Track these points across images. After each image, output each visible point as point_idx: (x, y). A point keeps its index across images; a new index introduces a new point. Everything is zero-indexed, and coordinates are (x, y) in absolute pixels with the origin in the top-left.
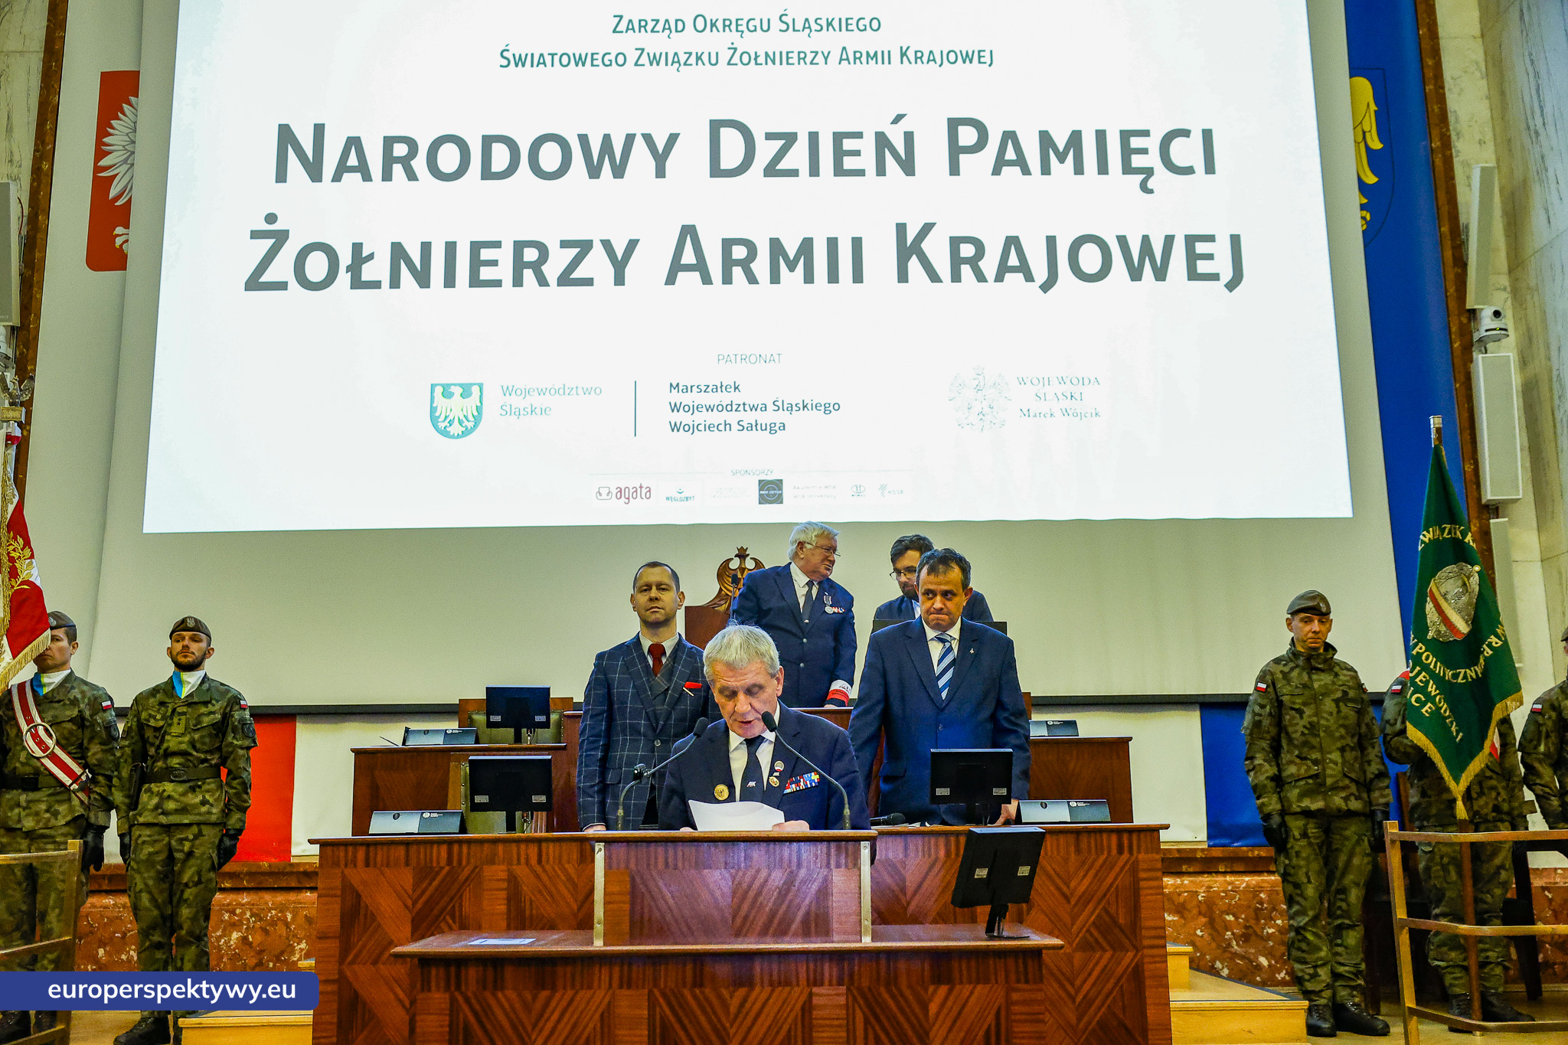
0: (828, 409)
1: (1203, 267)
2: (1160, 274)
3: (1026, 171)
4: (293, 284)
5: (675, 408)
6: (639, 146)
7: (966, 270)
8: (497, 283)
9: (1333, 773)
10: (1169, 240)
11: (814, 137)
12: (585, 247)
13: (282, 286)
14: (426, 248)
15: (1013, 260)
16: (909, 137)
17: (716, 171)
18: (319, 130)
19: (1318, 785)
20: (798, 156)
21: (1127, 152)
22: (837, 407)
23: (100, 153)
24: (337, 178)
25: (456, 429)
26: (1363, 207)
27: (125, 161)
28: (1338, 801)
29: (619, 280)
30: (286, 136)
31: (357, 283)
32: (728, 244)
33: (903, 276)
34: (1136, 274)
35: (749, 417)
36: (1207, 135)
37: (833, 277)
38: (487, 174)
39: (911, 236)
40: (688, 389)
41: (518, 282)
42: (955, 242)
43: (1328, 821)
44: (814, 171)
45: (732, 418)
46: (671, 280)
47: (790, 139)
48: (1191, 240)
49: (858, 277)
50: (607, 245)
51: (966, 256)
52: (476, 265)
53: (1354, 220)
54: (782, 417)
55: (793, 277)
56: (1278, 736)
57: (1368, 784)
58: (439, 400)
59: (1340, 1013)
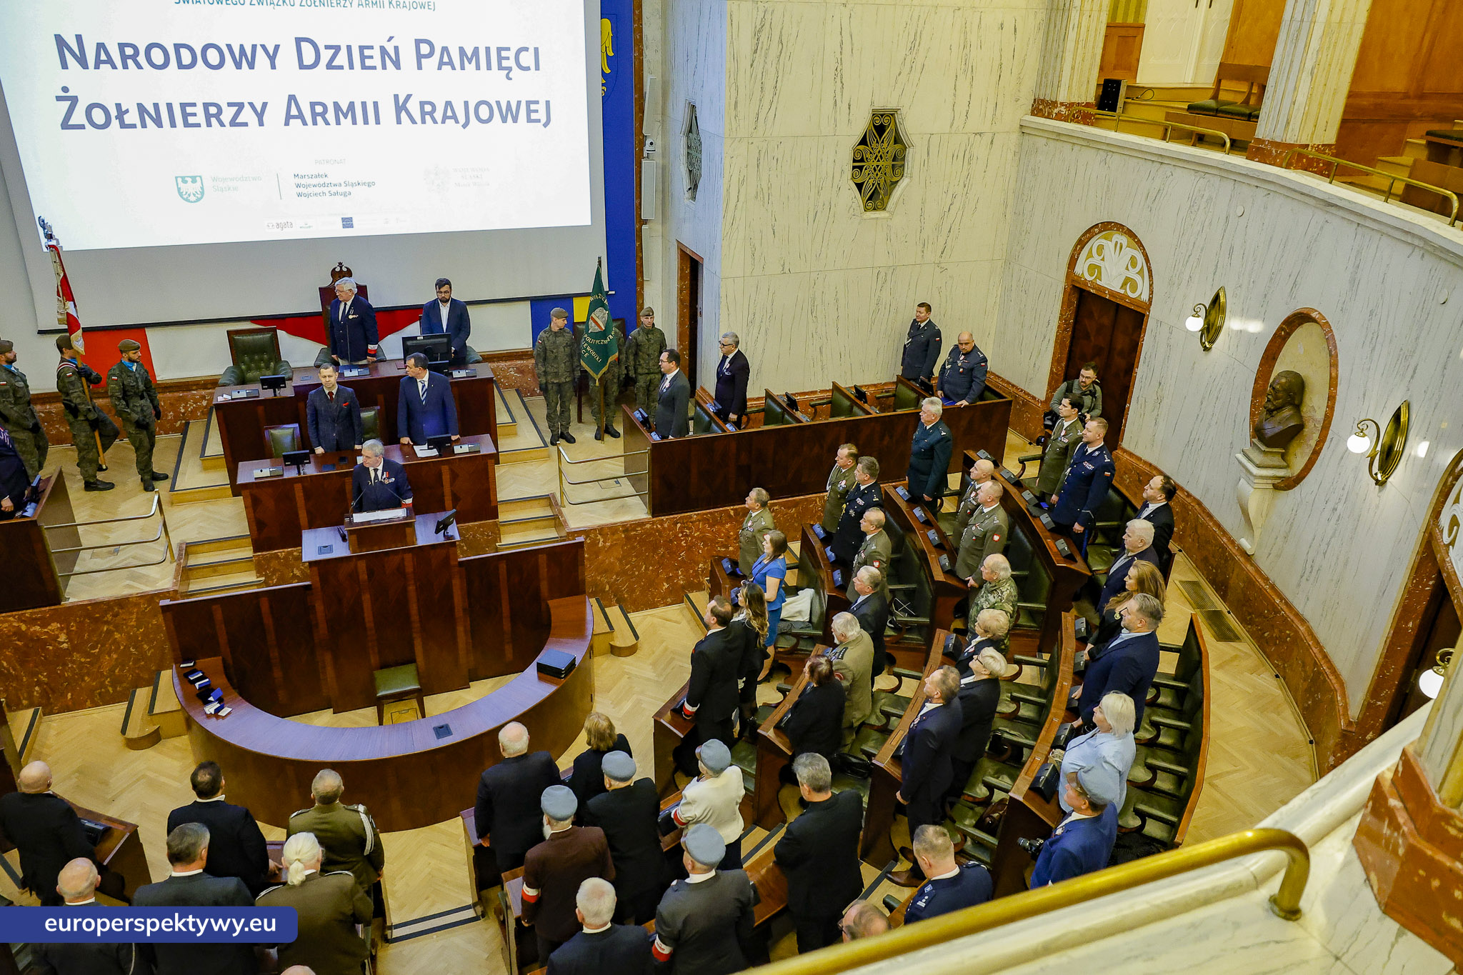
0: (370, 185)
1: (534, 116)
2: (515, 120)
3: (453, 68)
4: (88, 126)
5: (298, 186)
6: (260, 51)
7: (428, 118)
8: (198, 125)
9: (561, 371)
10: (519, 103)
11: (349, 48)
12: (240, 106)
13: (82, 127)
14: (156, 106)
15: (449, 113)
16: (397, 49)
17: (302, 66)
18: (79, 39)
19: (556, 375)
20: (342, 59)
21: (500, 59)
22: (374, 184)
24: (97, 67)
25: (192, 198)
26: (603, 85)
28: (563, 380)
29: (261, 124)
30: (60, 41)
31: (123, 126)
32: (313, 105)
33: (399, 122)
34: (504, 120)
35: (334, 189)
36: (536, 51)
37: (366, 122)
38: (181, 66)
39: (401, 101)
40: (303, 177)
41: (209, 124)
42: (422, 104)
43: (559, 385)
44: (351, 67)
45: (326, 190)
46: (287, 124)
47: (337, 48)
48: (528, 103)
49: (378, 122)
50: (251, 105)
51: (428, 109)
52: (185, 115)
53: (599, 92)
54: (348, 189)
55: (347, 122)
56: (545, 359)
57: (573, 371)
58: (181, 185)
59: (562, 435)
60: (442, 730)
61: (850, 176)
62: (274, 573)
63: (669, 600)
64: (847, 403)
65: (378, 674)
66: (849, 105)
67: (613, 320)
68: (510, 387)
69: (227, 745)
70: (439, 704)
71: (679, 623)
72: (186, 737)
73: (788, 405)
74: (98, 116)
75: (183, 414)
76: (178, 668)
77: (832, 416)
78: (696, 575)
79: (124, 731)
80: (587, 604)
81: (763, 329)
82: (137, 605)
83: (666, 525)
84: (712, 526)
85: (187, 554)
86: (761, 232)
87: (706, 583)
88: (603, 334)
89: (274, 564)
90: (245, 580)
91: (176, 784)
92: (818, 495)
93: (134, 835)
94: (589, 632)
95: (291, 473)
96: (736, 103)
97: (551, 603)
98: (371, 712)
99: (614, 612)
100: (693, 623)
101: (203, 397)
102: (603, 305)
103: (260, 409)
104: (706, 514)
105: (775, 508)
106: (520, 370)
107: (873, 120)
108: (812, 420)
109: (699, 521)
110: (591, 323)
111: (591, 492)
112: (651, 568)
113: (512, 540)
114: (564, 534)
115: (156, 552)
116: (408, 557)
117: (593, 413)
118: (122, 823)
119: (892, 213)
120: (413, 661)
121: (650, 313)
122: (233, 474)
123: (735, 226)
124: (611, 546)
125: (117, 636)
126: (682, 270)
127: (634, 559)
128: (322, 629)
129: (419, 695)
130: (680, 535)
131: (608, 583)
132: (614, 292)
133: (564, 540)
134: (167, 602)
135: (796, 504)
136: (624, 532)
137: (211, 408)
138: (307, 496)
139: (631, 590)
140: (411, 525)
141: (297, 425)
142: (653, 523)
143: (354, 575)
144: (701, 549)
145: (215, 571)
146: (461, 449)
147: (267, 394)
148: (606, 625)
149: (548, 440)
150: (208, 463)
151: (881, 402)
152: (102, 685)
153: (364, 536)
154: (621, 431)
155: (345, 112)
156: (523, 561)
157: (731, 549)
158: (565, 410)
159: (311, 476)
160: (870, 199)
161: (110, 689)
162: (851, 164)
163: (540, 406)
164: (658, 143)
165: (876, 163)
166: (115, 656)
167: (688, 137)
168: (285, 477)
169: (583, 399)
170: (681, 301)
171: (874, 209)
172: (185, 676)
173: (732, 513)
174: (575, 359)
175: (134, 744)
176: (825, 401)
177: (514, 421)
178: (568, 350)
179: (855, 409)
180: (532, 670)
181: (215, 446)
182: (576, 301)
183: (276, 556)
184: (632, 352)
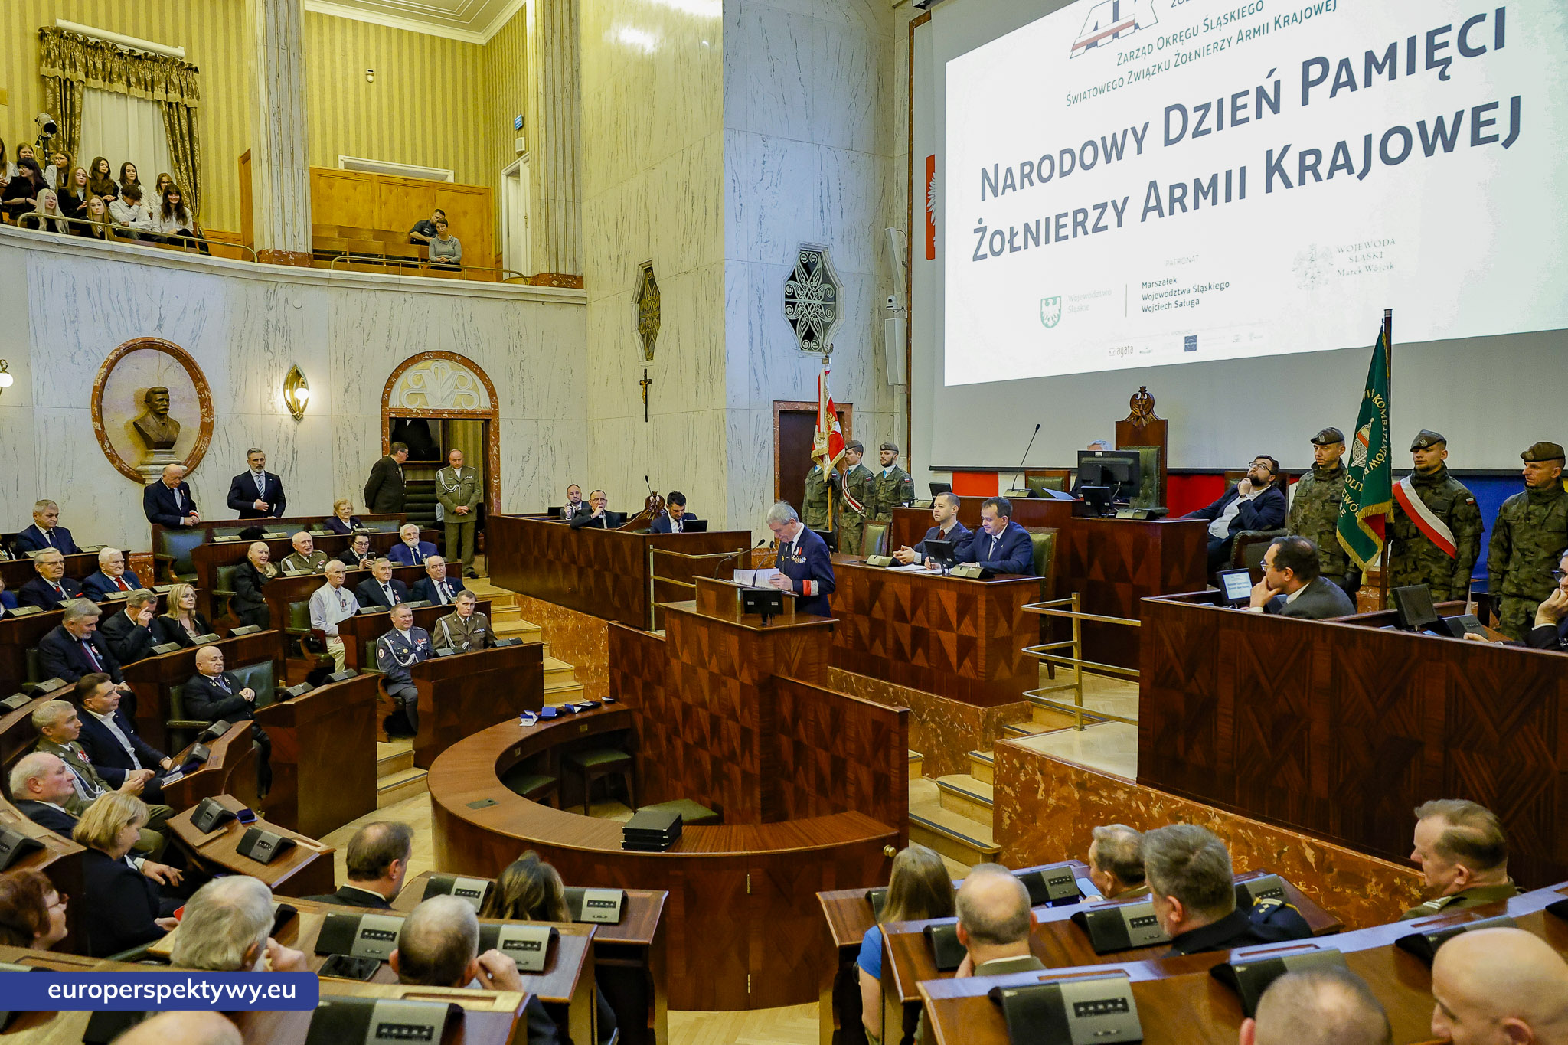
0: (1223, 287)
1: (1484, 132)
2: (1448, 147)
3: (1353, 88)
4: (989, 255)
5: (1145, 298)
6: (1130, 136)
8: (1066, 237)
10: (1459, 116)
11: (1221, 102)
12: (1104, 207)
13: (986, 256)
14: (1038, 222)
15: (1341, 160)
16: (1277, 84)
17: (1167, 142)
18: (996, 167)
20: (1211, 121)
21: (1431, 50)
22: (1227, 285)
23: (927, 200)
24: (1003, 192)
25: (1051, 323)
27: (934, 203)
29: (1120, 225)
30: (984, 175)
31: (1012, 249)
32: (1172, 188)
33: (1269, 189)
34: (1429, 151)
35: (1180, 298)
36: (1500, 14)
37: (1228, 198)
38: (1062, 174)
39: (1275, 159)
40: (1151, 285)
41: (1075, 234)
42: (1303, 155)
44: (1220, 126)
45: (1172, 299)
46: (1143, 219)
47: (1208, 108)
48: (1476, 112)
49: (1242, 196)
50: (1114, 203)
51: (1310, 164)
52: (1058, 229)
54: (1198, 295)
55: (1205, 203)
58: (1044, 308)
74: (997, 244)
155: (1206, 190)
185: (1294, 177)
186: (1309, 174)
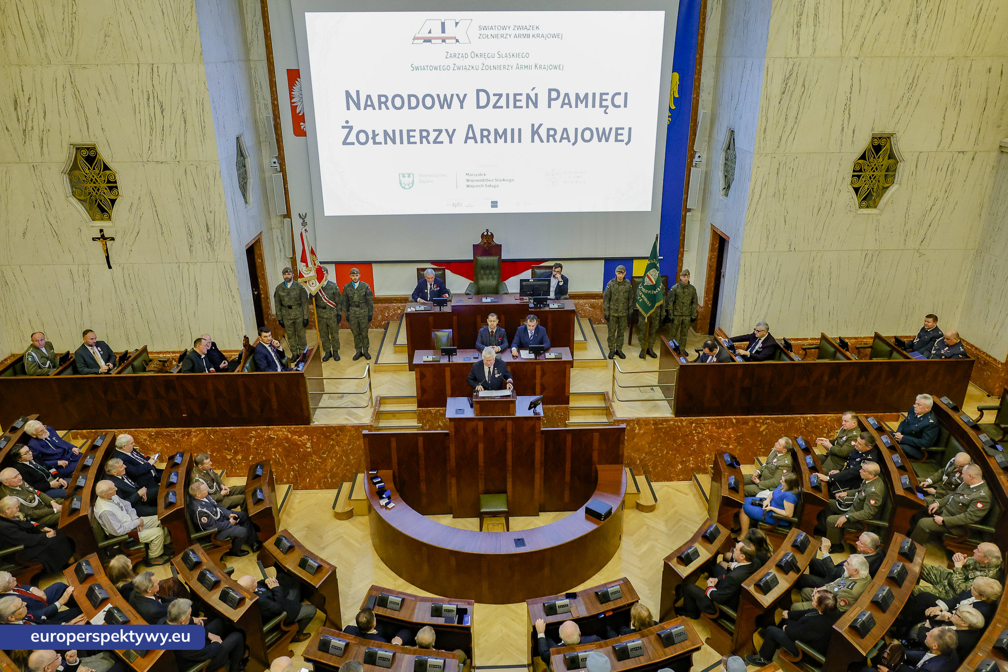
0: (511, 181)
1: (620, 138)
2: (607, 140)
3: (571, 107)
4: (356, 143)
5: (468, 181)
6: (455, 98)
8: (415, 143)
9: (620, 309)
10: (611, 129)
11: (508, 95)
12: (440, 131)
13: (353, 144)
14: (394, 131)
15: (565, 136)
16: (536, 95)
17: (478, 107)
18: (358, 92)
19: (617, 310)
20: (503, 102)
21: (601, 100)
22: (513, 180)
23: (291, 98)
24: (365, 109)
25: (407, 187)
26: (669, 117)
27: (300, 101)
28: (621, 315)
29: (451, 142)
30: (348, 94)
31: (375, 143)
32: (482, 130)
33: (533, 141)
34: (600, 140)
35: (488, 183)
36: (626, 94)
37: (513, 141)
38: (410, 108)
39: (535, 128)
40: (471, 175)
41: (421, 142)
42: (548, 130)
43: (618, 318)
44: (508, 107)
45: (484, 183)
46: (466, 142)
47: (500, 95)
48: (617, 129)
49: (520, 141)
50: (447, 130)
51: (551, 134)
52: (409, 137)
53: (666, 121)
54: (498, 183)
55: (501, 141)
56: (610, 300)
57: (628, 309)
58: (402, 178)
59: (616, 353)
60: (520, 542)
61: (849, 182)
62: (428, 421)
63: (681, 477)
64: (833, 350)
65: (482, 497)
66: (854, 131)
67: (662, 277)
68: (585, 317)
69: (390, 526)
70: (519, 523)
71: (687, 494)
72: (367, 517)
73: (784, 346)
74: (362, 138)
75: (387, 317)
76: (368, 473)
77: (819, 358)
78: (703, 462)
79: (334, 508)
80: (624, 471)
81: (770, 291)
82: (350, 431)
83: (684, 424)
84: (718, 428)
85: (380, 404)
86: (775, 220)
87: (710, 469)
88: (654, 287)
89: (428, 416)
90: (409, 424)
91: (358, 545)
92: (803, 416)
93: (334, 573)
94: (623, 490)
95: (444, 360)
96: (765, 129)
97: (599, 467)
98: (476, 521)
99: (641, 479)
100: (698, 496)
101: (399, 308)
102: (655, 267)
103: (431, 318)
104: (715, 419)
105: (768, 421)
106: (592, 306)
107: (872, 142)
108: (803, 359)
109: (709, 424)
110: (647, 279)
111: (633, 394)
112: (670, 452)
113: (577, 420)
114: (612, 421)
115: (364, 400)
116: (509, 423)
117: (640, 340)
118: (329, 564)
119: (882, 211)
120: (505, 492)
121: (687, 274)
122: (411, 357)
123: (756, 215)
124: (644, 433)
125: (337, 448)
126: (712, 245)
127: (659, 445)
128: (453, 462)
129: (507, 515)
130: (694, 432)
131: (639, 458)
132: (662, 258)
133: (612, 426)
134: (365, 432)
135: (784, 421)
136: (654, 424)
137: (403, 315)
138: (453, 376)
139: (655, 467)
140: (513, 402)
141: (451, 330)
142: (676, 421)
143: (475, 431)
144: (709, 444)
145: (394, 416)
146: (551, 355)
147: (437, 309)
148: (635, 488)
149: (607, 355)
150: (398, 349)
151: (858, 350)
152: (326, 477)
153: (484, 406)
154: (658, 354)
155: (502, 135)
156: (582, 435)
157: (731, 447)
158: (620, 335)
159: (456, 364)
160: (864, 199)
161: (330, 480)
162: (852, 173)
163: (603, 330)
164: (704, 156)
165: (872, 173)
166: (334, 460)
167: (726, 152)
168: (441, 362)
169: (634, 330)
170: (710, 266)
171: (867, 207)
172: (371, 478)
173: (734, 421)
174: (631, 301)
175: (339, 516)
176: (814, 346)
177: (586, 340)
178: (626, 295)
179: (838, 355)
180: (582, 511)
181: (403, 339)
182: (635, 262)
183: (430, 412)
184: (672, 301)
185: (544, 138)
186: (551, 139)
